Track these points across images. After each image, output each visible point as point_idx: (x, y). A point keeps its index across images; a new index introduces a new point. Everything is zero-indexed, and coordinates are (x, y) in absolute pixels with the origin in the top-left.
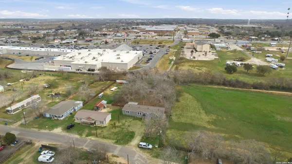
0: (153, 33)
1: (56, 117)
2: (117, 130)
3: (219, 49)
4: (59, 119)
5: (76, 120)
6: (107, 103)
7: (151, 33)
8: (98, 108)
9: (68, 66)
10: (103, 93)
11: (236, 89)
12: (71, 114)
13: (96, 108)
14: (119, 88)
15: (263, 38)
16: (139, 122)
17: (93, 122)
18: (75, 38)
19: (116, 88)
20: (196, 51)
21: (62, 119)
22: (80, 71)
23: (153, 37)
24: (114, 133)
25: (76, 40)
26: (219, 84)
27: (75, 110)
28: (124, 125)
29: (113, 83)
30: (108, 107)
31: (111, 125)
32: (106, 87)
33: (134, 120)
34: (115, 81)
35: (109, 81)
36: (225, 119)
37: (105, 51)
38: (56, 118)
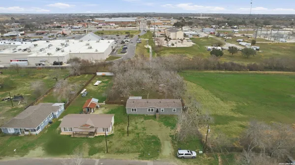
0: (114, 24)
1: (27, 131)
2: (131, 137)
3: (191, 36)
4: (34, 133)
5: (63, 130)
6: (99, 102)
7: (112, 24)
8: (89, 110)
9: (24, 61)
10: (85, 90)
11: (233, 72)
12: (50, 123)
13: (86, 109)
14: (103, 82)
15: (223, 27)
16: (153, 121)
17: (93, 130)
18: (21, 30)
19: (100, 82)
20: (170, 39)
21: (38, 132)
22: (41, 66)
23: (115, 28)
24: (128, 142)
25: (23, 32)
26: (214, 69)
27: (54, 117)
28: (136, 128)
29: (94, 77)
30: (101, 106)
31: (119, 130)
32: (87, 81)
33: (145, 119)
34: (95, 74)
35: (87, 75)
36: (246, 104)
37: (68, 41)
38: (26, 133)
